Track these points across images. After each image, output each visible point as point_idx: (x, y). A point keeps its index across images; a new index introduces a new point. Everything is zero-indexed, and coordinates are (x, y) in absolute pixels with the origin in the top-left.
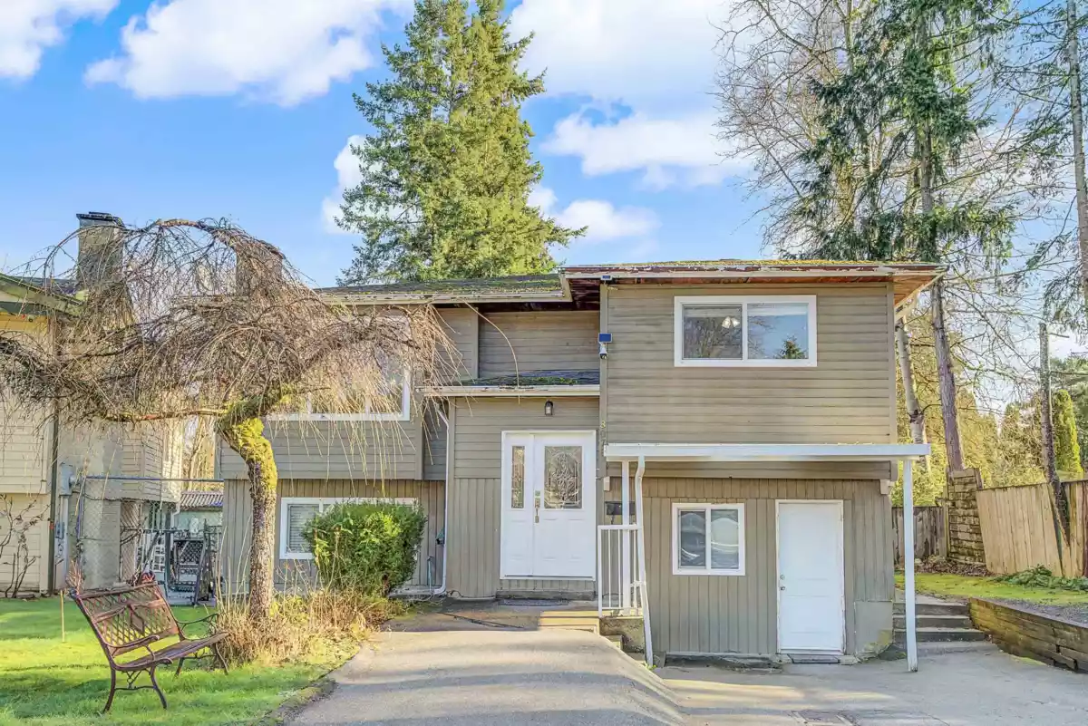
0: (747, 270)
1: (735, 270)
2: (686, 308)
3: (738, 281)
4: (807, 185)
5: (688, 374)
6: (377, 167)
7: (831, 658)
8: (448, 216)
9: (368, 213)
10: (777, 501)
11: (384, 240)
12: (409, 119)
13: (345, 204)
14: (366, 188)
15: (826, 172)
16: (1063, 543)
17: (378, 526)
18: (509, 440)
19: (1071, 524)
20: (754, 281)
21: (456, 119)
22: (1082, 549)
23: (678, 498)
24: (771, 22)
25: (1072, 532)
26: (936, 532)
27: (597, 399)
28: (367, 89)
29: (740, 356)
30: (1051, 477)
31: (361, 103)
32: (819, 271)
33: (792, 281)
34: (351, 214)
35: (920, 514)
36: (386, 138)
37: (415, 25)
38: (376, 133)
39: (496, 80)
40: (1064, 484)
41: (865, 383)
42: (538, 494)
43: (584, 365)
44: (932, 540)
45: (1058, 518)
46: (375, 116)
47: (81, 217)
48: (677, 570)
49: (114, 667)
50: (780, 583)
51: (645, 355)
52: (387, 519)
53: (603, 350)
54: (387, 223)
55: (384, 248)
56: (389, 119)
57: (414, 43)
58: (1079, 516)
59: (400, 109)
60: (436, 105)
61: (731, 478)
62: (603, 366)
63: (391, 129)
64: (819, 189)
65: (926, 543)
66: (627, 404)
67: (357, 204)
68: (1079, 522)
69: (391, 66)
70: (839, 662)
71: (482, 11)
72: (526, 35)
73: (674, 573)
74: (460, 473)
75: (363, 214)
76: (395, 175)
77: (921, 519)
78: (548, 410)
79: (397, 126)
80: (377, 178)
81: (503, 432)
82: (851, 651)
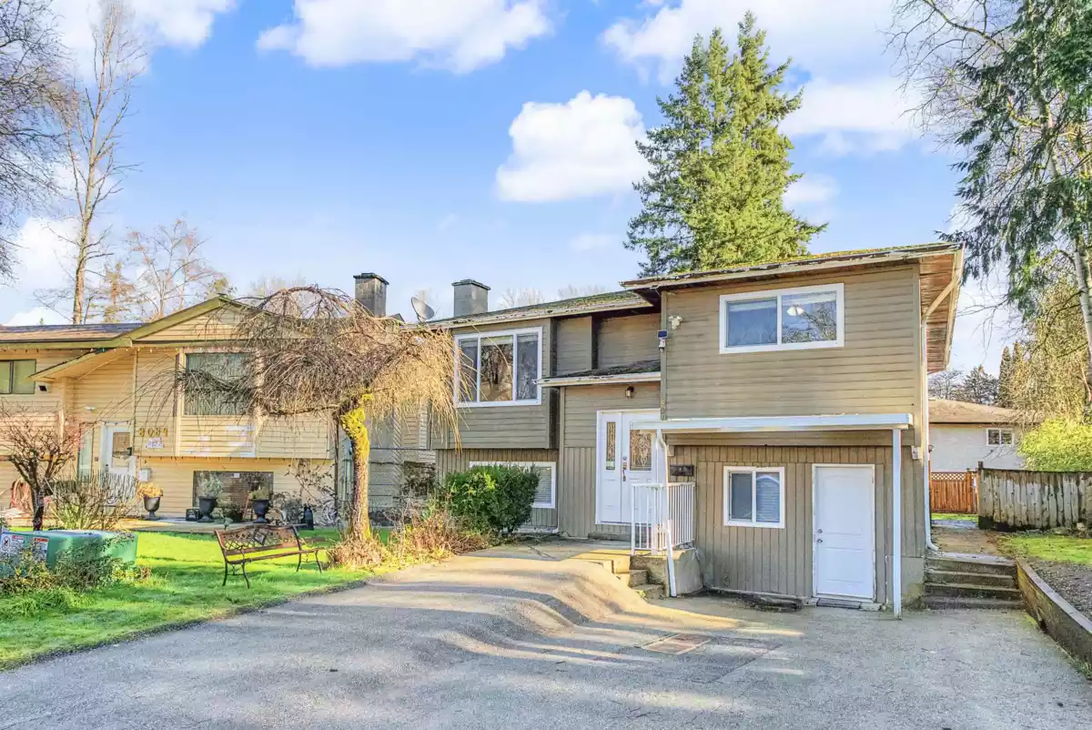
0: (769, 268)
1: (758, 269)
2: (729, 304)
3: (763, 279)
4: (965, 166)
5: (732, 360)
6: (655, 197)
7: (853, 604)
8: (705, 231)
9: (648, 235)
10: (814, 466)
11: (663, 255)
12: (679, 154)
13: (630, 230)
14: (645, 216)
15: (985, 150)
17: (481, 482)
18: (603, 418)
20: (776, 277)
21: (717, 147)
23: (728, 463)
24: (939, 15)
27: (658, 383)
28: (646, 135)
29: (775, 341)
31: (642, 148)
32: (834, 262)
33: (808, 274)
34: (634, 238)
36: (663, 172)
37: (685, 76)
38: (654, 169)
39: (751, 107)
41: (890, 359)
42: (625, 459)
43: (650, 356)
46: (654, 157)
47: (355, 277)
48: (727, 522)
49: (227, 561)
50: (816, 536)
51: (697, 346)
52: (488, 478)
53: (662, 344)
54: (663, 241)
55: (663, 262)
56: (664, 156)
57: (685, 90)
59: (674, 146)
60: (702, 139)
61: (766, 446)
62: (663, 357)
63: (665, 165)
64: (977, 167)
66: (681, 386)
67: (640, 229)
69: (665, 113)
70: (860, 607)
71: (744, 52)
72: (783, 62)
73: (724, 524)
74: (570, 443)
75: (644, 236)
76: (669, 202)
78: (629, 393)
79: (671, 161)
80: (656, 206)
81: (598, 412)
82: (881, 599)
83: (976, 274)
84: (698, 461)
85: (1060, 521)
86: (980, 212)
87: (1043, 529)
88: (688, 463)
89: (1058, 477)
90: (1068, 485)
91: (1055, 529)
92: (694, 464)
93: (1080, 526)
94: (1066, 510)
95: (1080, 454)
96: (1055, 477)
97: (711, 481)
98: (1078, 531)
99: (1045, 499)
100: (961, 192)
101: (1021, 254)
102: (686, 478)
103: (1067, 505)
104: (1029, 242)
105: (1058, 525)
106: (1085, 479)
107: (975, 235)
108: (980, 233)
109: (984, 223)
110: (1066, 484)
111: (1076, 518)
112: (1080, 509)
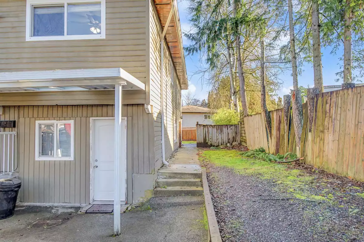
2: (34, 7)
4: (193, 9)
5: (33, 46)
10: (91, 118)
16: (269, 138)
19: (272, 129)
22: (276, 140)
23: (38, 118)
25: (272, 133)
26: (237, 133)
29: (62, 34)
30: (264, 108)
35: (231, 127)
40: (269, 112)
44: (235, 137)
45: (267, 127)
48: (38, 158)
50: (93, 164)
51: (11, 35)
58: (275, 126)
65: (233, 137)
68: (275, 128)
70: (112, 212)
73: (36, 160)
77: (232, 129)
82: (130, 202)
83: (197, 51)
84: (19, 118)
85: (222, 143)
86: (198, 27)
87: (217, 146)
88: (12, 119)
89: (222, 126)
90: (225, 130)
91: (221, 146)
92: (16, 120)
93: (228, 144)
94: (224, 140)
95: (228, 119)
96: (221, 127)
97: (27, 131)
98: (228, 147)
99: (218, 135)
100: (192, 20)
101: (211, 44)
102: (11, 129)
103: (224, 137)
104: (214, 40)
105: (222, 145)
106: (230, 127)
107: (196, 36)
108: (198, 35)
109: (199, 32)
110: (224, 129)
111: (227, 142)
112: (228, 138)
